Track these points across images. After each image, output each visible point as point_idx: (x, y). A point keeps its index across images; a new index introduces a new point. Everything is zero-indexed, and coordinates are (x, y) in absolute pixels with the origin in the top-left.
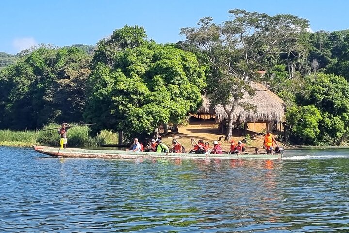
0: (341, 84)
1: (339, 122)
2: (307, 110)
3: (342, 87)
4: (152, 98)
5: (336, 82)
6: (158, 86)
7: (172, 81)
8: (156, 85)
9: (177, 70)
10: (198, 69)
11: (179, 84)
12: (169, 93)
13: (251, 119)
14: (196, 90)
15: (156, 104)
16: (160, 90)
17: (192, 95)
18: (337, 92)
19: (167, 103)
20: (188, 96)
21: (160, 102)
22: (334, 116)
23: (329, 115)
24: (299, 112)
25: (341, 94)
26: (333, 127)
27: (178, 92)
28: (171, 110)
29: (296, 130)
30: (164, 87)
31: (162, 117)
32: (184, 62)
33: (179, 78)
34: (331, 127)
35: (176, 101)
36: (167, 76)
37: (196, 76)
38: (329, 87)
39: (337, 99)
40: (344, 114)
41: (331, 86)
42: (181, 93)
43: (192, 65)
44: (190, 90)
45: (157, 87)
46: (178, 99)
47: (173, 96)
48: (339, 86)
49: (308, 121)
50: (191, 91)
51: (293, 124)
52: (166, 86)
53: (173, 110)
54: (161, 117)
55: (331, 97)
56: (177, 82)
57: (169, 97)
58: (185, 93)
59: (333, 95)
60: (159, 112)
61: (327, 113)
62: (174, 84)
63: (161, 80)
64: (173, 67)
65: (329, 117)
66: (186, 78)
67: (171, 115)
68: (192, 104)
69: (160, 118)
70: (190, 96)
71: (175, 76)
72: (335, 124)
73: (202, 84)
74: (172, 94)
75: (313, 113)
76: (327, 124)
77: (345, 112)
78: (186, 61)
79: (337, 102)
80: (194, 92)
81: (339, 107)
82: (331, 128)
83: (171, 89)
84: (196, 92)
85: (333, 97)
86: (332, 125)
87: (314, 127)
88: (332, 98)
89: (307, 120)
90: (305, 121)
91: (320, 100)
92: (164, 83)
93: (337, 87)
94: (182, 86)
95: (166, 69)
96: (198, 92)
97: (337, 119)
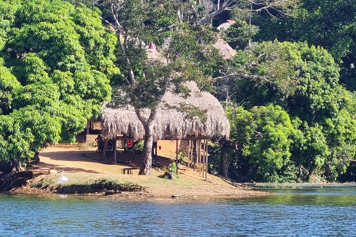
0: (322, 62)
1: (320, 136)
2: (269, 115)
3: (324, 69)
4: (28, 96)
5: (312, 59)
6: (35, 73)
7: (60, 64)
8: (31, 71)
9: (72, 43)
10: (103, 41)
11: (73, 70)
12: (56, 87)
13: (173, 133)
14: (104, 80)
15: (37, 108)
16: (38, 80)
17: (95, 91)
18: (315, 78)
19: (56, 105)
20: (89, 92)
21: (43, 104)
22: (310, 125)
23: (302, 122)
24: (255, 118)
25: (322, 81)
26: (308, 147)
27: (72, 83)
28: (64, 120)
29: (249, 153)
30: (46, 74)
31: (51, 132)
32: (78, 27)
33: (72, 58)
34: (304, 145)
35: (68, 102)
36: (51, 54)
37: (100, 54)
38: (300, 68)
39: (316, 92)
40: (329, 121)
41: (305, 66)
42: (77, 87)
43: (94, 33)
44: (92, 81)
45: (32, 75)
46: (72, 97)
47: (63, 91)
48: (320, 67)
49: (272, 136)
50: (94, 83)
51: (242, 141)
52: (50, 73)
53: (65, 118)
54: (48, 133)
55: (305, 88)
56: (69, 65)
57: (57, 95)
58: (83, 87)
59: (309, 83)
60: (45, 122)
61: (298, 119)
62: (63, 68)
63: (41, 62)
64: (62, 37)
65: (301, 128)
66: (83, 58)
67: (63, 128)
68: (95, 107)
69: (46, 134)
70: (92, 92)
71: (65, 54)
72: (313, 140)
73: (112, 69)
74: (61, 89)
75: (278, 121)
76: (299, 141)
77: (330, 116)
78: (84, 25)
79: (316, 97)
80: (100, 85)
81: (319, 107)
82: (305, 148)
83: (59, 79)
84: (104, 84)
85: (308, 88)
86: (308, 142)
87: (284, 147)
88: (308, 91)
89: (270, 134)
90: (267, 137)
91: (285, 95)
92: (45, 67)
93: (316, 69)
94: (78, 73)
95: (47, 41)
96: (106, 83)
97: (317, 131)
